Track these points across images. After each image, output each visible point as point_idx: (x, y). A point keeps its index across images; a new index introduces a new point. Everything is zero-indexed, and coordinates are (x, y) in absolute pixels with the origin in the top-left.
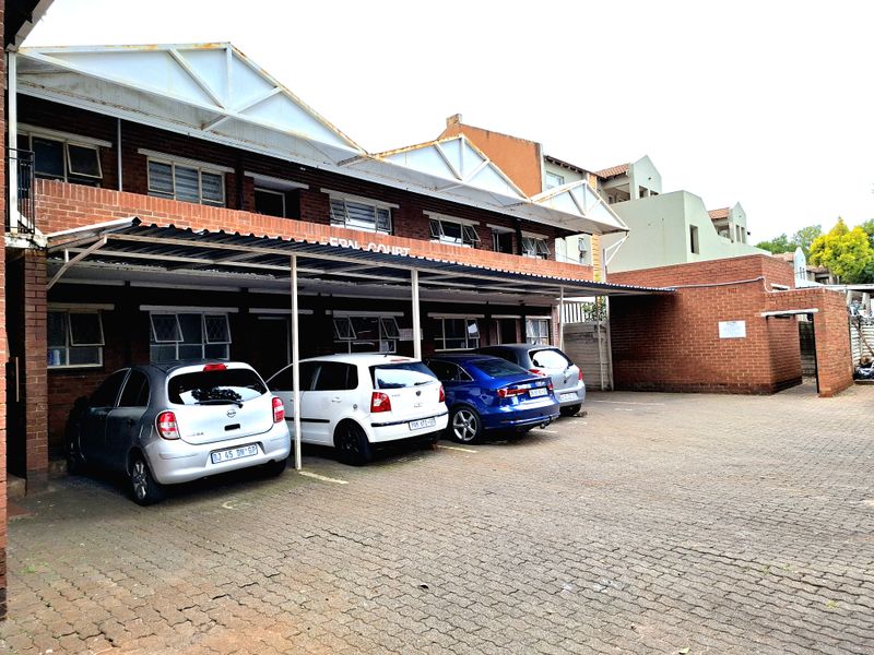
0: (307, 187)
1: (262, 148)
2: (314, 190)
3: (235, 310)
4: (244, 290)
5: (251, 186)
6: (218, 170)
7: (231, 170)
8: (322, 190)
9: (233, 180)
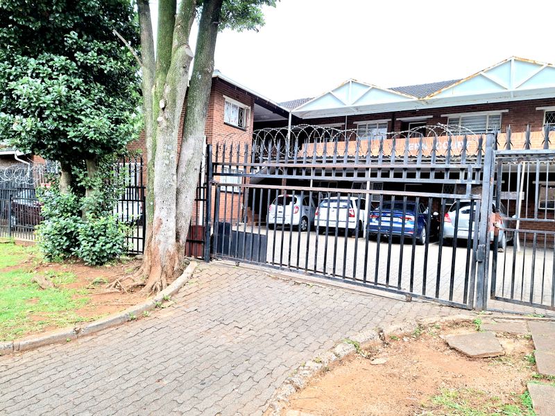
0: (432, 117)
2: (436, 117)
5: (399, 125)
6: (385, 121)
7: (390, 120)
8: (442, 116)
9: (391, 124)
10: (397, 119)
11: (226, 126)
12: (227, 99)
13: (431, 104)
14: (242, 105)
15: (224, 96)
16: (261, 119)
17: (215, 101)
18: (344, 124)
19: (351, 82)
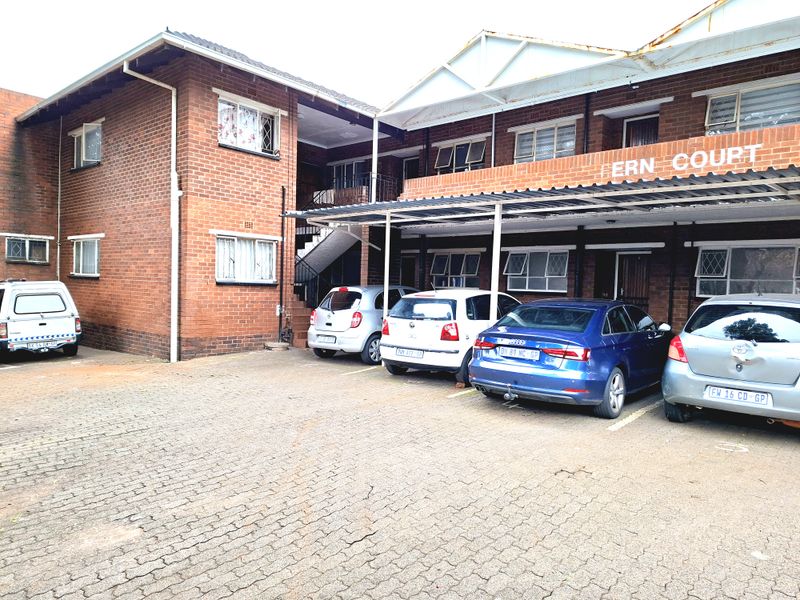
0: (671, 99)
1: (555, 95)
2: (683, 99)
3: (574, 247)
4: (581, 227)
5: (600, 124)
6: (571, 120)
7: (581, 116)
8: (695, 95)
9: (582, 125)
10: (596, 113)
11: (226, 151)
12: (224, 95)
13: (663, 66)
14: (268, 109)
15: (215, 90)
16: (341, 141)
17: (192, 100)
18: (489, 134)
19: (484, 38)
